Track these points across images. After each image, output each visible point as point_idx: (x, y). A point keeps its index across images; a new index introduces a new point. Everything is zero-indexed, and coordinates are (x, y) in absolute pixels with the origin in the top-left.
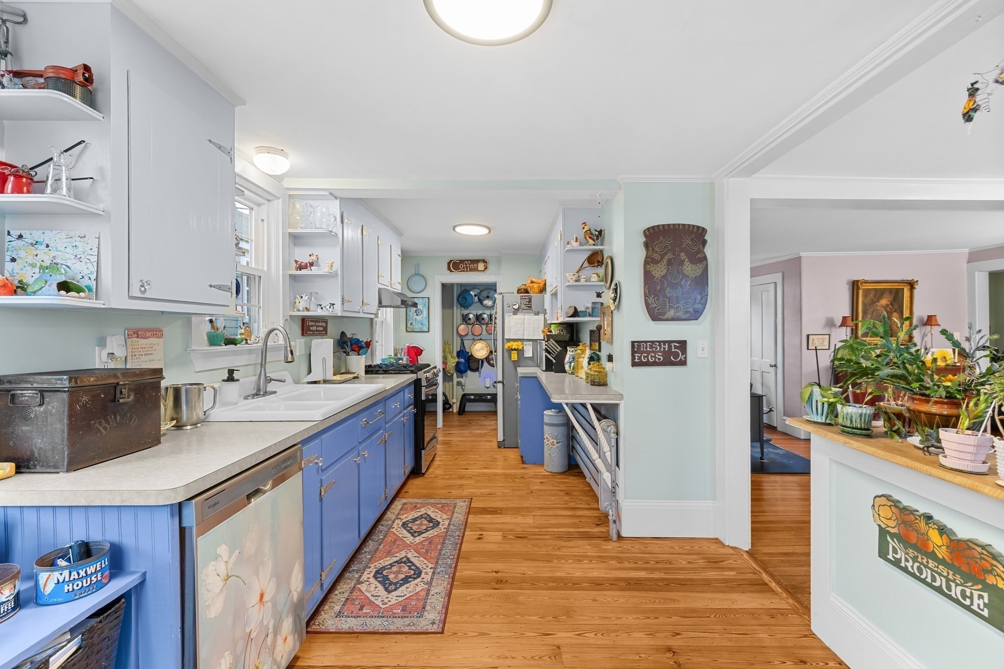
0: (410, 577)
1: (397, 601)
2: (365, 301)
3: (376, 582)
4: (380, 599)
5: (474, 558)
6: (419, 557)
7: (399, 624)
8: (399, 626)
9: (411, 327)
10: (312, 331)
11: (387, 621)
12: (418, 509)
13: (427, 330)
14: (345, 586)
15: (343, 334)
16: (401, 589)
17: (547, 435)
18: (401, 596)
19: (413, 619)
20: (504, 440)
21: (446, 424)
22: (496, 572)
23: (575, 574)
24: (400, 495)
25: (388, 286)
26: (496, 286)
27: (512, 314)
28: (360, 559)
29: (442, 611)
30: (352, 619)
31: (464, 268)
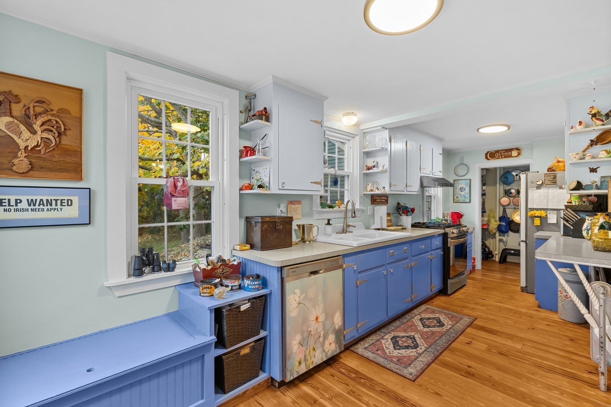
0: (410, 347)
1: (397, 355)
2: (408, 185)
3: (391, 342)
4: (389, 350)
5: (457, 353)
6: (421, 339)
7: (392, 366)
8: (392, 367)
9: (457, 199)
10: (378, 202)
11: (387, 361)
12: (435, 313)
13: (469, 201)
14: (375, 337)
15: (398, 203)
16: (402, 350)
17: (560, 289)
18: (400, 354)
19: (401, 367)
20: (526, 287)
21: (483, 267)
22: (468, 366)
23: (538, 395)
24: (428, 303)
25: (430, 174)
26: (529, 167)
27: (535, 189)
28: (388, 327)
29: (419, 371)
30: (371, 353)
31: (499, 156)
